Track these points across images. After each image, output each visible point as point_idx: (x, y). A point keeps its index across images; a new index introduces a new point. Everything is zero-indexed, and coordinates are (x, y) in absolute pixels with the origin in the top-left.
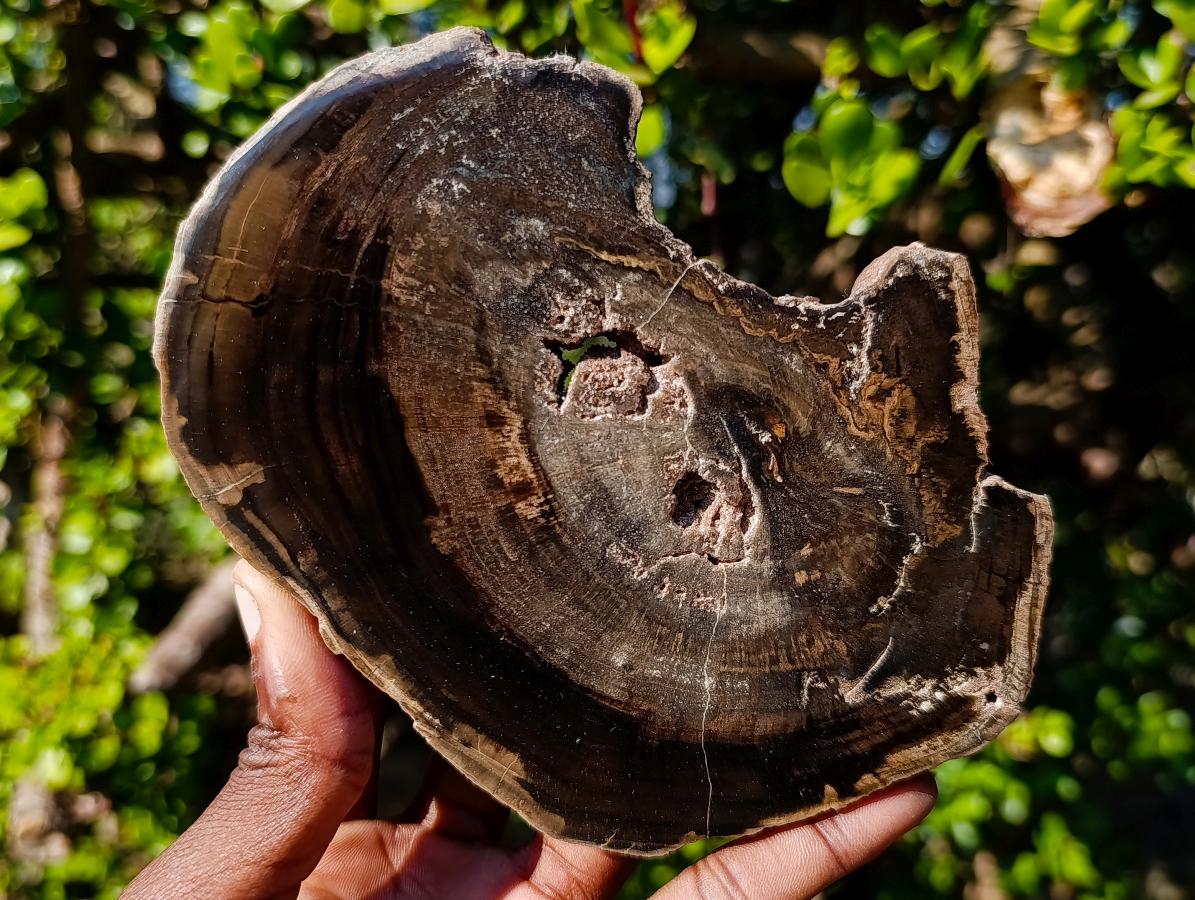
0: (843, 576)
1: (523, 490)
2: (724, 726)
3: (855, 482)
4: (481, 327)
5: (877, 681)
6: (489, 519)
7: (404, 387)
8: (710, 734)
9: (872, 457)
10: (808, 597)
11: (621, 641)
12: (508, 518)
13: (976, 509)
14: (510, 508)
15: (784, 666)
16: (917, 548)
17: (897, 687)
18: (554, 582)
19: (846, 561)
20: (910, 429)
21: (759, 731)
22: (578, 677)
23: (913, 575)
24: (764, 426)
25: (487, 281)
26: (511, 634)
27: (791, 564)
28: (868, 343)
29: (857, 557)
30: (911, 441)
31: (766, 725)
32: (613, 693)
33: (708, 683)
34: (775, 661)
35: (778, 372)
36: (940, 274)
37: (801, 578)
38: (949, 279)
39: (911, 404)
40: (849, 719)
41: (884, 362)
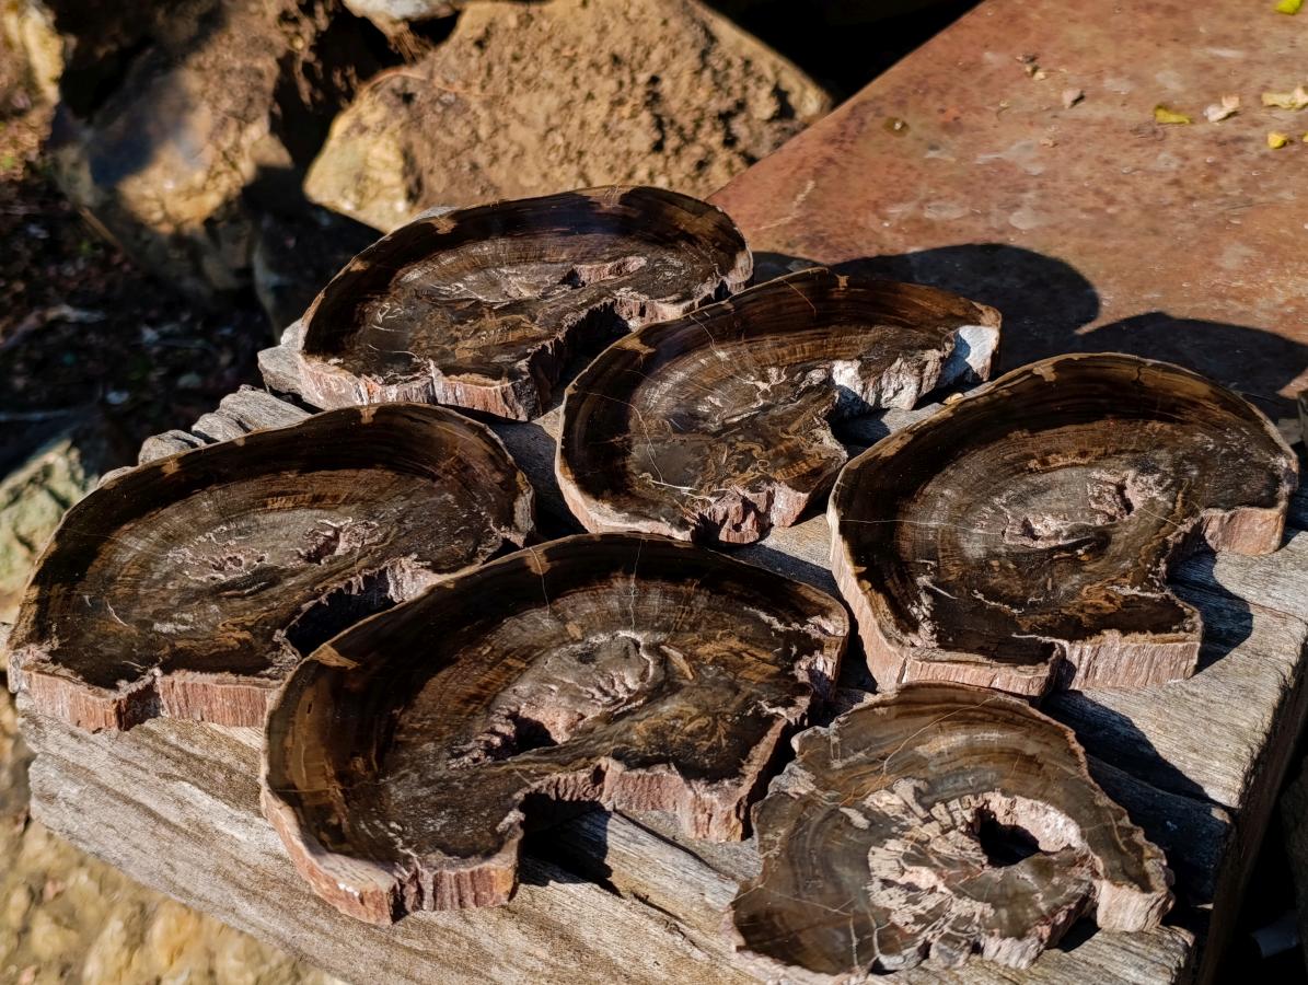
0: (995, 581)
1: (1044, 462)
2: (905, 529)
3: (1055, 587)
4: (1134, 451)
5: (928, 591)
6: (1028, 450)
7: (1099, 425)
8: (901, 524)
9: (1071, 595)
10: (983, 565)
11: (957, 493)
12: (1030, 457)
13: (1040, 638)
14: (1034, 458)
15: (940, 554)
16: (1015, 611)
17: (926, 600)
18: (991, 472)
19: (1005, 582)
20: (1090, 611)
21: (902, 542)
22: (937, 478)
23: (996, 610)
24: (1086, 552)
25: (1162, 454)
26: (962, 455)
27: (1003, 560)
28: (1141, 594)
29: (1008, 586)
30: (1082, 611)
31: (906, 545)
32: (928, 489)
33: (933, 524)
34: (944, 550)
35: (1120, 558)
36: (1188, 627)
37: (995, 563)
38: (1185, 631)
39: (1104, 611)
40: (907, 578)
41: (1129, 602)
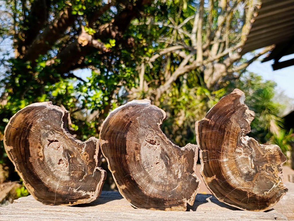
0: (77, 176)
1: (41, 157)
2: (59, 191)
3: (80, 164)
4: (40, 136)
5: (78, 190)
6: (36, 159)
7: (30, 141)
8: (57, 192)
9: (83, 162)
10: (72, 177)
11: (49, 178)
12: (39, 159)
13: (94, 171)
14: (39, 158)
15: (67, 185)
16: (86, 174)
17: (80, 191)
18: (42, 169)
19: (77, 174)
20: (88, 159)
21: (63, 193)
22: (43, 181)
23: (85, 178)
24: (71, 155)
25: (42, 131)
26: (36, 174)
27: (71, 173)
28: (85, 148)
29: (79, 174)
30: (88, 161)
31: (64, 192)
32: (47, 184)
33: (58, 185)
34: (66, 185)
35: (73, 149)
36: (95, 141)
37: (72, 175)
38: (96, 142)
39: (89, 156)
40: (74, 194)
41: (86, 150)
